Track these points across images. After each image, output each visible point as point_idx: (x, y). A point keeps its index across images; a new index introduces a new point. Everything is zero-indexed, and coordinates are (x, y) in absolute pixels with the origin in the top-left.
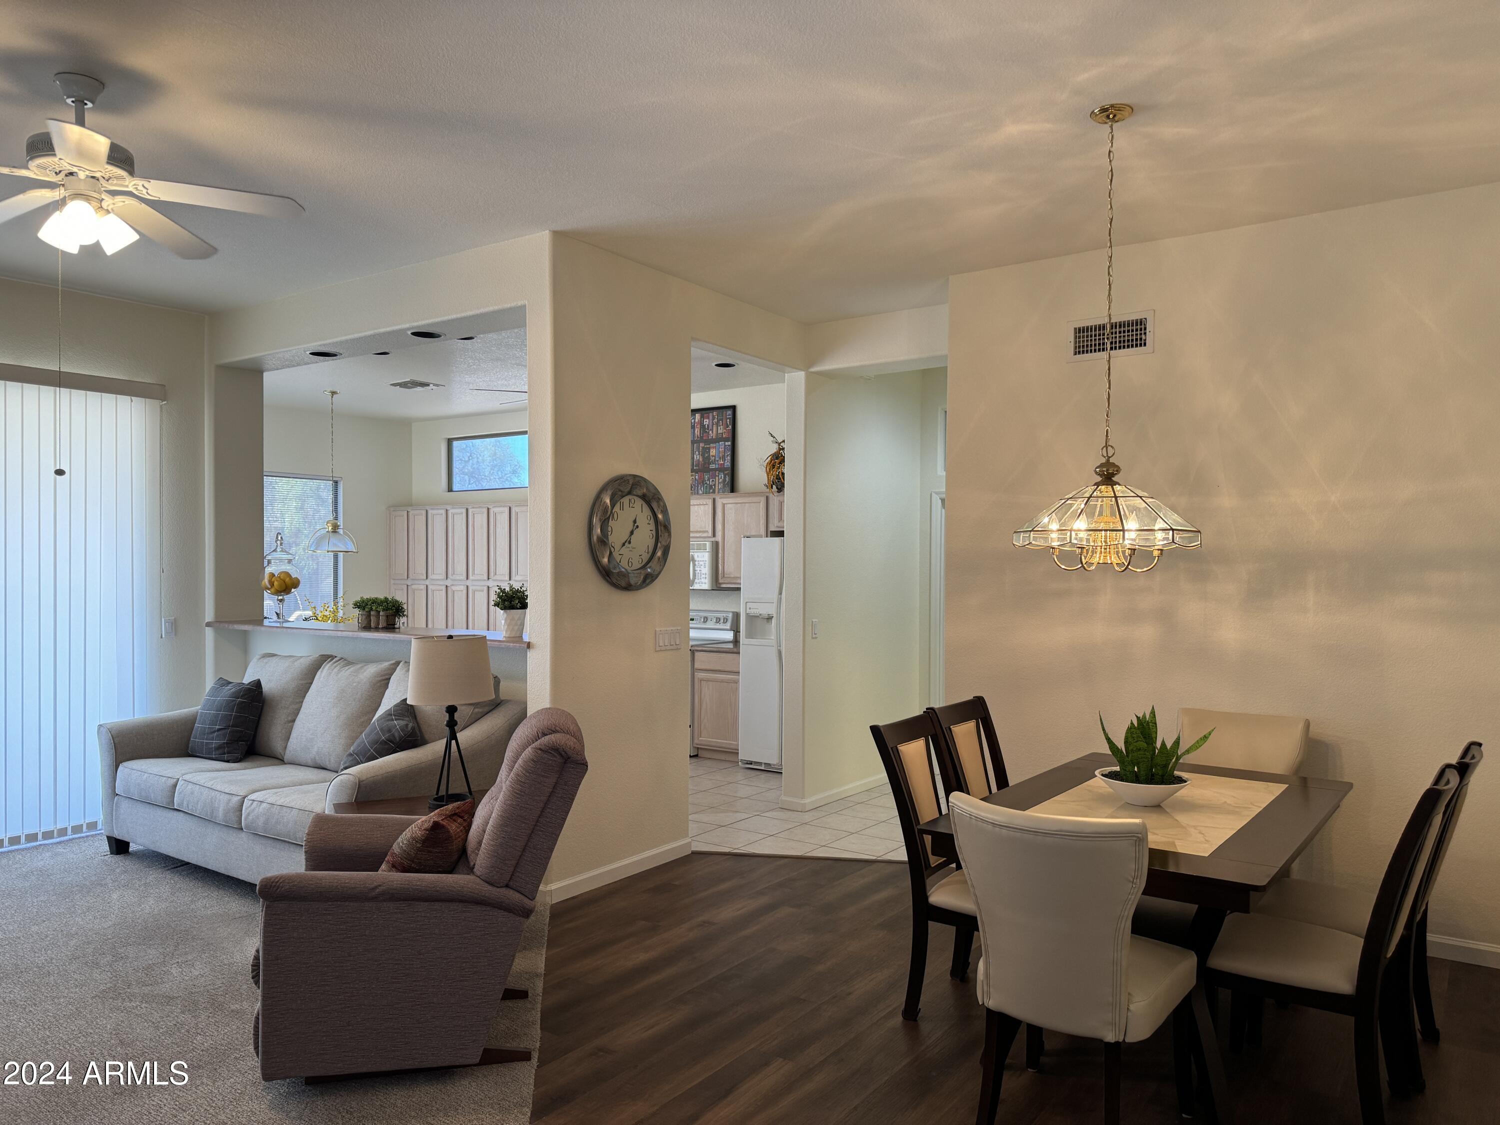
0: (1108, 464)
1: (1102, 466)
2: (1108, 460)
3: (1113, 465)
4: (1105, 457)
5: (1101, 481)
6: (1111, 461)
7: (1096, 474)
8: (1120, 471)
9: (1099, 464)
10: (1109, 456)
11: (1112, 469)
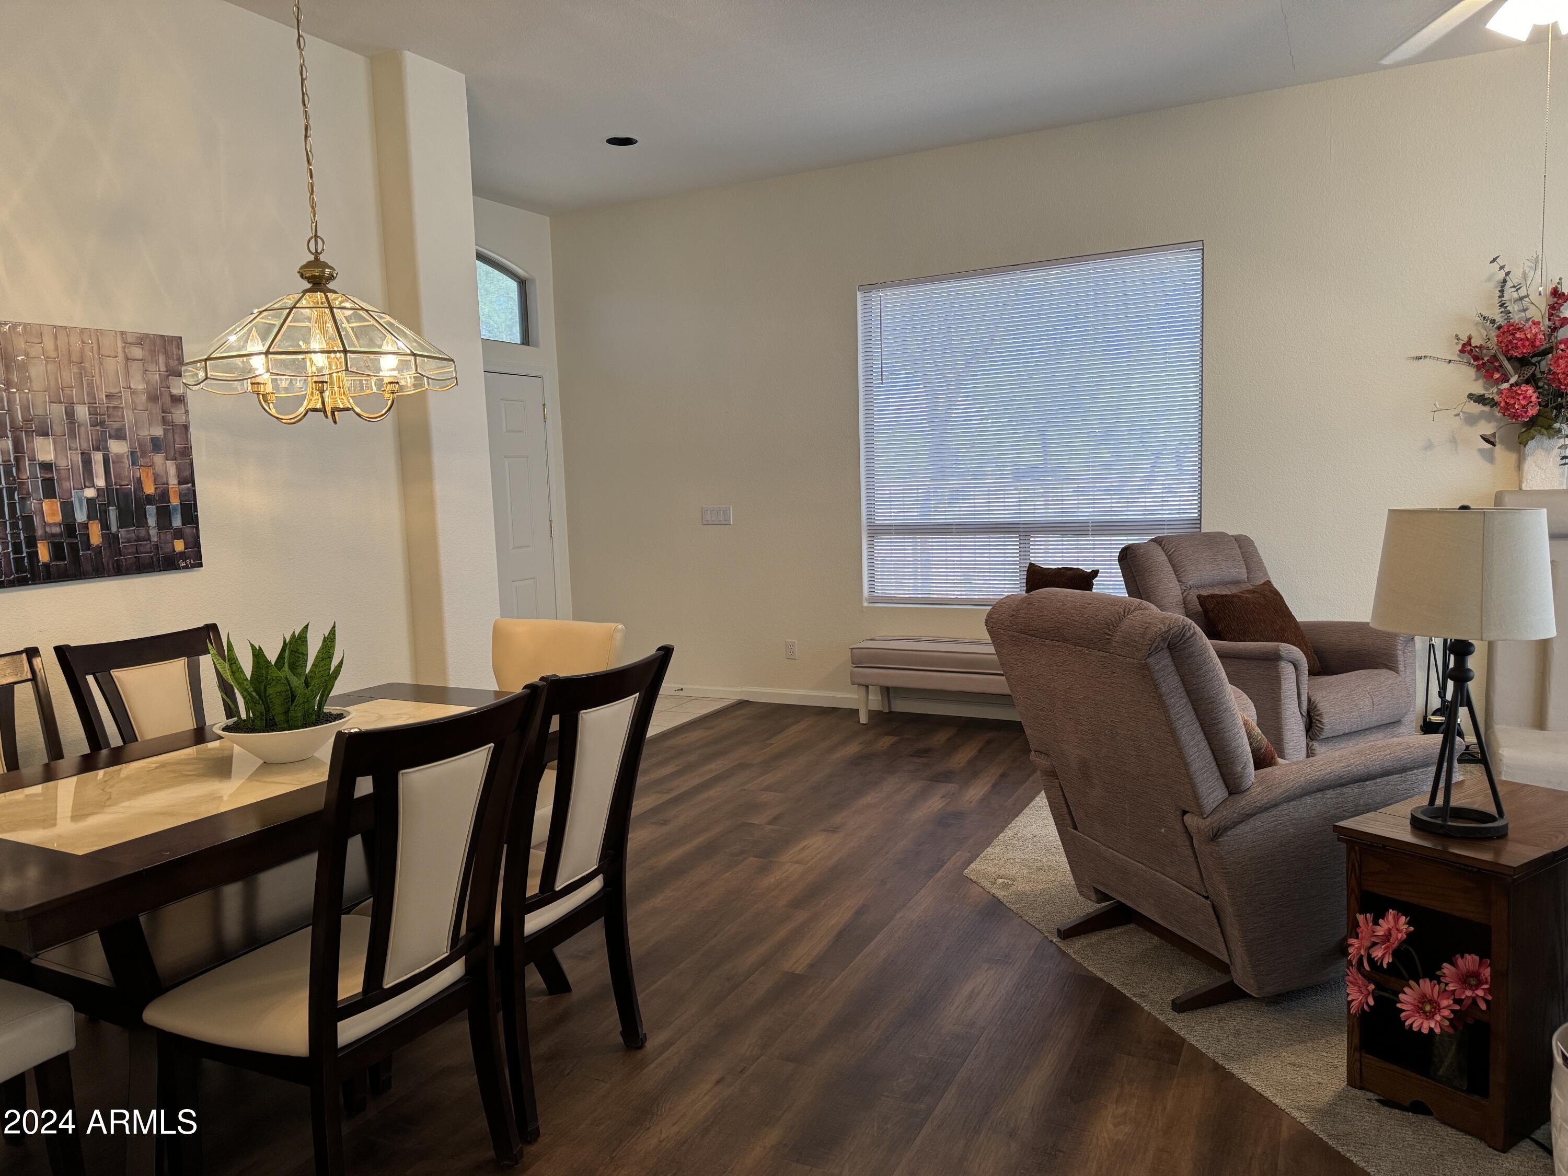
0: (317, 262)
1: (309, 265)
2: (317, 259)
3: (325, 265)
4: (312, 254)
5: (309, 286)
6: (321, 260)
7: (302, 276)
8: (335, 275)
9: (305, 263)
10: (319, 251)
11: (323, 272)
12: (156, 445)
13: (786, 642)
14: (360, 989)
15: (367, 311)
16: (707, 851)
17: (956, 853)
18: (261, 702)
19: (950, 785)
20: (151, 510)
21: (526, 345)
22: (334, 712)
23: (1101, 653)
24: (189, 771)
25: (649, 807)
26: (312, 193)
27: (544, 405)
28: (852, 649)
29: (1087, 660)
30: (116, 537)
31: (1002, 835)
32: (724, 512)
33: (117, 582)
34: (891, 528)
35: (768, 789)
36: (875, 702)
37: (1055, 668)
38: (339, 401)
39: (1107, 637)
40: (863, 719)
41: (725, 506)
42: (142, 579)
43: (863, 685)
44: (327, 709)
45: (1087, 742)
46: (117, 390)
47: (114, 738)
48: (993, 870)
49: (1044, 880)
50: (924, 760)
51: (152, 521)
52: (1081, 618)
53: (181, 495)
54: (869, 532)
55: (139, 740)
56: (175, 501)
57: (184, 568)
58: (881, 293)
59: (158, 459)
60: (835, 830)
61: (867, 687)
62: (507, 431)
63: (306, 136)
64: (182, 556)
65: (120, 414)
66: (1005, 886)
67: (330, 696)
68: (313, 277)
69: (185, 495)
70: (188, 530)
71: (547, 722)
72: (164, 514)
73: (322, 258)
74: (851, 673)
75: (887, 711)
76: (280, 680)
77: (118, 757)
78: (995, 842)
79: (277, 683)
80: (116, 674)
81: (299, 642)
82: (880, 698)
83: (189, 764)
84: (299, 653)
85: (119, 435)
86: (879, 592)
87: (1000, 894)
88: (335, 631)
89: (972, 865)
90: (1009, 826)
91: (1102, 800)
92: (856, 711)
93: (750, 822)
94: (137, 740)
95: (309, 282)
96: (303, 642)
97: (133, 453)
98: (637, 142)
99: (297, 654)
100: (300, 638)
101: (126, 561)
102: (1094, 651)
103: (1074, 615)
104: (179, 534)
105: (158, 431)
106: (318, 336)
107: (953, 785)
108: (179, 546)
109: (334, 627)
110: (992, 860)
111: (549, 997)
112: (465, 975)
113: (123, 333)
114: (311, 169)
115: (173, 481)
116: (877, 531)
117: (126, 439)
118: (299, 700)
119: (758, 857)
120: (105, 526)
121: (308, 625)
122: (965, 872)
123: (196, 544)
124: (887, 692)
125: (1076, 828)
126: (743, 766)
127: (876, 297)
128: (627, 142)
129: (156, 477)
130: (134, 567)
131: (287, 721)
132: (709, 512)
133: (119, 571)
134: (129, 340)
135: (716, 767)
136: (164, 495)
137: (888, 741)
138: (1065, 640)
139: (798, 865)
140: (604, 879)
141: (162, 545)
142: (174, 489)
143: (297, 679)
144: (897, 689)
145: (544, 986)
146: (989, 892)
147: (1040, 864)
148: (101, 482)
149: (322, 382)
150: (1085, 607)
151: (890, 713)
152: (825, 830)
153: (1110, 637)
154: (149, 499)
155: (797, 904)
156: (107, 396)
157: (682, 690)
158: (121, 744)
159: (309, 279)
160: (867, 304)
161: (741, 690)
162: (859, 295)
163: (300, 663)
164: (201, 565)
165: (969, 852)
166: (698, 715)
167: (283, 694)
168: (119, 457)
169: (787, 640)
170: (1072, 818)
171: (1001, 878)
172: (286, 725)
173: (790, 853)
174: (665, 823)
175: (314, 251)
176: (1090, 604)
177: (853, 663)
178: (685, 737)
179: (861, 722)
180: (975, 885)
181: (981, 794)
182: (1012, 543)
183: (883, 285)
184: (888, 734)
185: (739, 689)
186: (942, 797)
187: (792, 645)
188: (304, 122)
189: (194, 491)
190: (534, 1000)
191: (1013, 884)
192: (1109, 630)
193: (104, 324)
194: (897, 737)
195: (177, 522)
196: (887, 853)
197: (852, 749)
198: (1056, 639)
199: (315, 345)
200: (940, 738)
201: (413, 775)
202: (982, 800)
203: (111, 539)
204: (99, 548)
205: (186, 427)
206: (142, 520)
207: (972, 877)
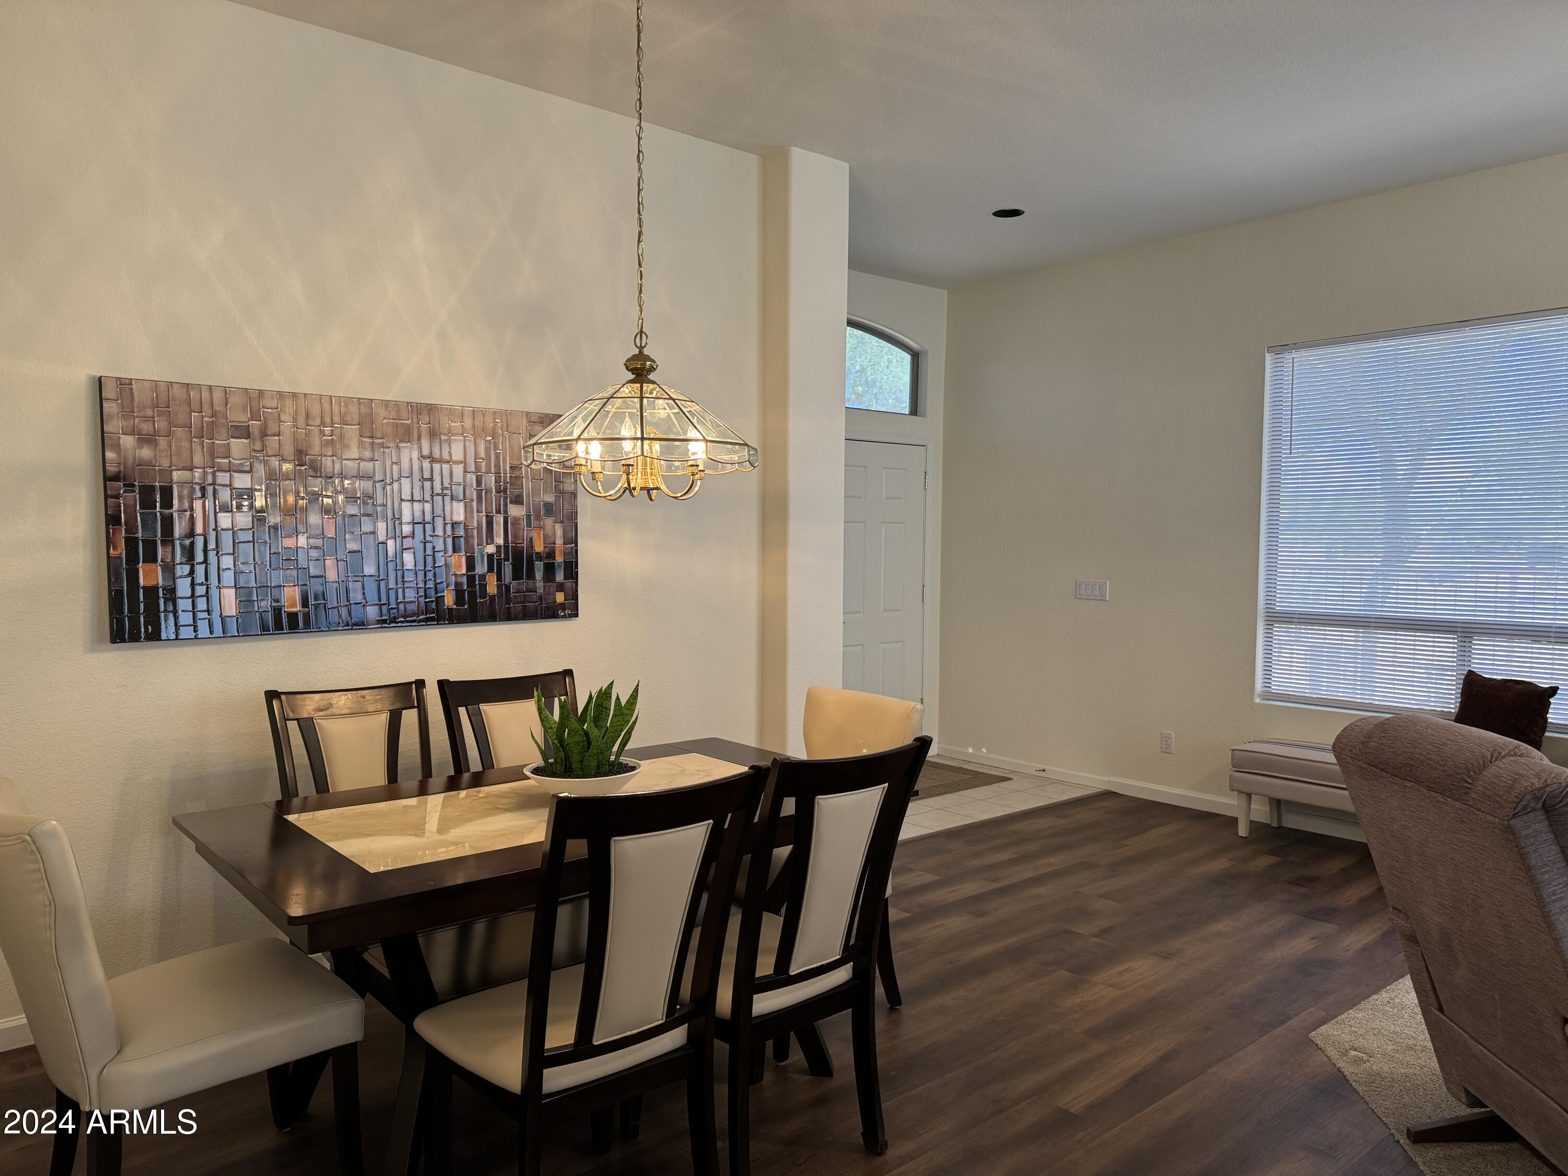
0: (641, 356)
1: (634, 358)
2: (641, 352)
3: (648, 358)
4: (637, 347)
5: (633, 377)
6: (645, 353)
7: (627, 368)
8: (655, 367)
9: (630, 356)
10: (643, 345)
11: (645, 364)
12: (549, 509)
13: (1162, 733)
14: (571, 1041)
15: (674, 400)
16: (1016, 955)
17: (1308, 1008)
18: (561, 750)
19: (1328, 925)
20: (539, 566)
21: (914, 415)
22: (631, 764)
23: (1458, 804)
24: (503, 804)
25: (973, 893)
26: (640, 292)
27: (926, 472)
28: (1233, 750)
29: (1443, 809)
30: (508, 588)
31: (1375, 997)
32: (1099, 587)
33: (506, 626)
34: (1294, 616)
35: (1105, 896)
36: (1260, 812)
37: (1407, 813)
38: (650, 482)
39: (1465, 785)
40: (1243, 831)
41: (1101, 581)
42: (528, 624)
43: (1243, 793)
44: (623, 759)
45: (1447, 909)
46: (519, 463)
47: (475, 764)
48: (1348, 1038)
49: (1411, 1063)
50: (1303, 890)
51: (539, 575)
52: (1438, 758)
53: (565, 554)
54: (1267, 618)
55: (495, 767)
56: (559, 559)
57: (562, 617)
58: (1295, 354)
59: (549, 522)
60: (1168, 956)
61: (1249, 795)
62: (887, 498)
63: (639, 241)
64: (563, 606)
65: (520, 482)
66: (1357, 1061)
67: (625, 749)
68: (636, 369)
69: (568, 554)
70: (569, 584)
71: (777, 804)
72: (550, 570)
73: (646, 351)
74: (1230, 778)
75: (1275, 824)
76: (578, 731)
77: (477, 781)
78: (1363, 1005)
79: (575, 734)
80: (483, 707)
81: (604, 697)
82: (1268, 808)
83: (507, 797)
84: (603, 707)
85: (518, 500)
86: (1274, 688)
87: (1348, 1070)
88: (638, 689)
89: (1323, 1028)
90: (1388, 987)
91: (1468, 983)
92: (1235, 820)
93: (1073, 930)
94: (494, 768)
95: (633, 374)
96: (607, 697)
97: (529, 516)
98: (1024, 212)
99: (601, 708)
100: (605, 694)
101: (515, 609)
102: (1449, 799)
103: (1431, 752)
104: (561, 587)
105: (550, 498)
106: (628, 424)
107: (1332, 925)
108: (560, 597)
109: (638, 685)
110: (1351, 1026)
111: (811, 1077)
112: (686, 1044)
113: (528, 414)
114: (641, 271)
115: (559, 541)
116: (1276, 618)
117: (523, 504)
118: (593, 750)
119: (1070, 972)
120: (499, 578)
121: (613, 682)
122: (1312, 1034)
123: (575, 597)
124: (1277, 804)
125: (1441, 1010)
126: (1086, 865)
127: (1288, 359)
128: (1015, 213)
129: (546, 537)
130: (521, 615)
131: (582, 770)
132: (1083, 586)
133: (509, 617)
134: (533, 419)
135: (1056, 861)
136: (551, 554)
137: (1264, 861)
138: (1417, 781)
139: (1111, 989)
140: (854, 969)
141: (546, 596)
142: (560, 548)
143: (597, 731)
144: (1289, 803)
145: (805, 1064)
146: (1335, 1065)
147: (1412, 1042)
148: (500, 540)
149: (629, 465)
150: (1445, 744)
151: (1280, 828)
152: (1155, 954)
153: (1469, 786)
154: (539, 557)
155: (1096, 1033)
156: (511, 467)
157: (1044, 770)
158: (481, 770)
159: (633, 371)
160: (1277, 367)
161: (1107, 780)
162: (1269, 358)
163: (603, 716)
164: (577, 615)
165: (1324, 1011)
166: (1055, 801)
167: (581, 744)
168: (516, 521)
169: (1163, 731)
170: (1437, 997)
171: (1355, 1050)
172: (581, 773)
173: (1108, 974)
174: (982, 914)
175: (639, 345)
176: (1451, 741)
177: (1233, 766)
178: (1032, 824)
179: (1240, 834)
180: (1319, 1052)
181: (1365, 942)
182: (1447, 645)
183: (1297, 346)
184: (1271, 852)
185: (1106, 778)
186: (1313, 938)
187: (1168, 737)
188: (637, 229)
189: (577, 550)
190: (795, 1077)
191: (1368, 1061)
192: (1469, 776)
193: (515, 406)
194: (1278, 858)
195: (560, 577)
196: (1222, 994)
197: (1221, 864)
198: (1408, 778)
199: (625, 433)
200: (1334, 866)
201: (626, 843)
202: (1364, 950)
203: (504, 589)
204: (493, 598)
205: (574, 495)
206: (531, 575)
207: (1318, 1042)
